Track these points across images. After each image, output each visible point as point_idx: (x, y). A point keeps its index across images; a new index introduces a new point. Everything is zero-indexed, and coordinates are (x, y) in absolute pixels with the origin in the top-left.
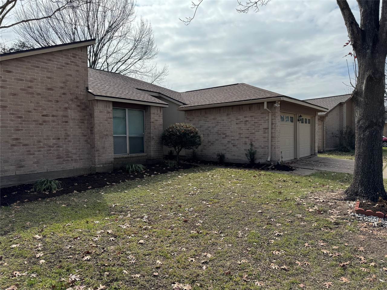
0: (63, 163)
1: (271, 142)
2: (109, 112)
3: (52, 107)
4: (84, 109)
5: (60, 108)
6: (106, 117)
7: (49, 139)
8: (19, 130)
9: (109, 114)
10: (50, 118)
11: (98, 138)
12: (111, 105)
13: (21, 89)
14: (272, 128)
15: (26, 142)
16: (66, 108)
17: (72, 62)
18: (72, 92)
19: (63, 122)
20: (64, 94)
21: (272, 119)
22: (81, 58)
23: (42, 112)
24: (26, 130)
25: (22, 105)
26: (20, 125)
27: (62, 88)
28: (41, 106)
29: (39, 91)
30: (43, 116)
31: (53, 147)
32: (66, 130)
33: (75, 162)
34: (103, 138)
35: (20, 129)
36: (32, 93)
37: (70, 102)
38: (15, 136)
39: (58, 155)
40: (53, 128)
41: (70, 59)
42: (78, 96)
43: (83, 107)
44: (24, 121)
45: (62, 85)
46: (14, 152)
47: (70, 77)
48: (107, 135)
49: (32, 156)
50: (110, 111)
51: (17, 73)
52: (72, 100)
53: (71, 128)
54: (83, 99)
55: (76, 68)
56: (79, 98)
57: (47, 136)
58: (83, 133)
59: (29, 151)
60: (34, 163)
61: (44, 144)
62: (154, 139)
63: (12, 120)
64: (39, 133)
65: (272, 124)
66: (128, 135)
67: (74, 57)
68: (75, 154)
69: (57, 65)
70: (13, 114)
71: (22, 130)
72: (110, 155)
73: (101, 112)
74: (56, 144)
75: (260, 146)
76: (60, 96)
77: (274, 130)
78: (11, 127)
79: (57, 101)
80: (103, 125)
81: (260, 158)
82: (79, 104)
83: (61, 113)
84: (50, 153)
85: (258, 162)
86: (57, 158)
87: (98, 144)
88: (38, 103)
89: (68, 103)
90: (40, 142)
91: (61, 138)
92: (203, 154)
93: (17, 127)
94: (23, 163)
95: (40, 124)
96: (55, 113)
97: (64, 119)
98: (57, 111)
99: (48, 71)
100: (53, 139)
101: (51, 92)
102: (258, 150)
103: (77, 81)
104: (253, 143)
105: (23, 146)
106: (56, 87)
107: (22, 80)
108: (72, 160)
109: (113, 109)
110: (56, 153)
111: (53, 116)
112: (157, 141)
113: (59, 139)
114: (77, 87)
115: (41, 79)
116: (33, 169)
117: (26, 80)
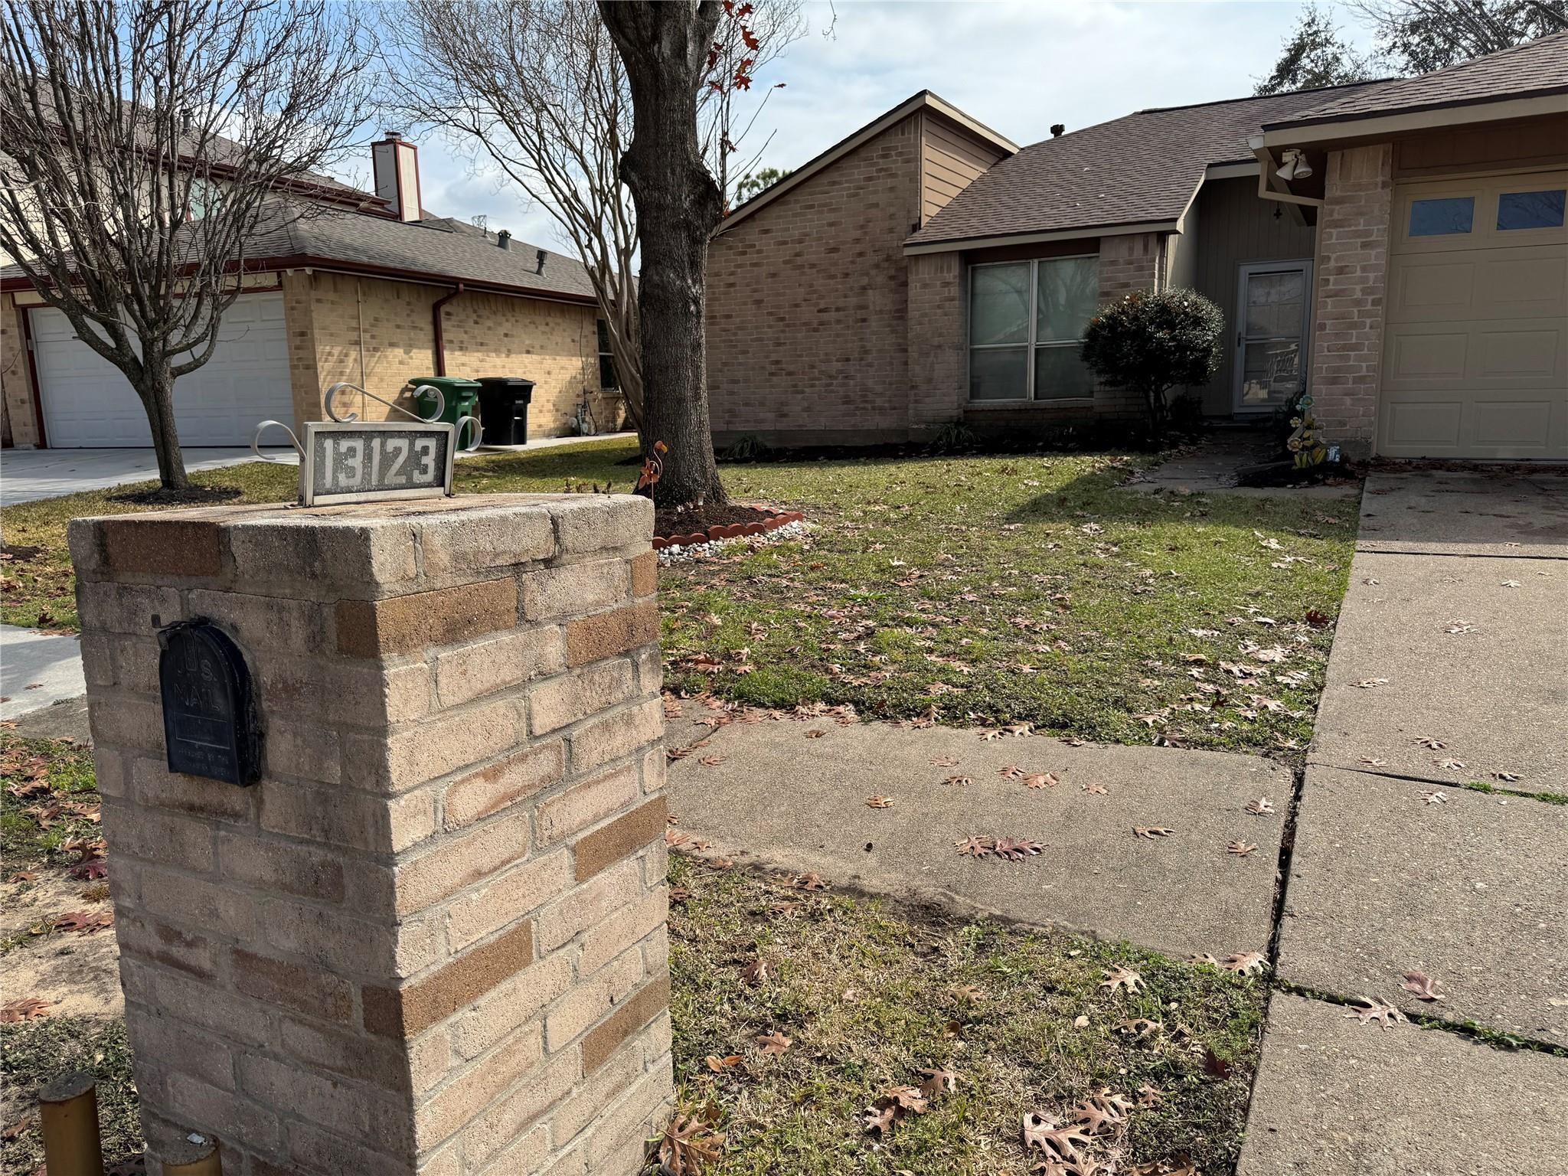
2: (946, 284)
3: (837, 291)
5: (851, 289)
7: (828, 361)
8: (779, 344)
9: (948, 289)
10: (832, 315)
11: (916, 355)
12: (955, 262)
13: (784, 262)
15: (791, 368)
16: (864, 288)
17: (881, 170)
18: (878, 245)
19: (857, 321)
20: (861, 254)
22: (901, 154)
23: (817, 304)
24: (791, 344)
26: (782, 335)
27: (857, 241)
28: (815, 292)
29: (814, 259)
30: (819, 311)
31: (836, 378)
32: (861, 339)
33: (881, 414)
34: (928, 354)
35: (782, 341)
37: (873, 272)
38: (774, 357)
41: (873, 164)
44: (788, 326)
45: (858, 234)
47: (874, 211)
48: (939, 347)
49: (800, 396)
50: (952, 280)
51: (778, 231)
53: (874, 333)
55: (890, 182)
57: (826, 354)
59: (795, 386)
60: (804, 410)
61: (821, 372)
63: (770, 327)
64: (811, 349)
66: (1031, 343)
67: (885, 156)
68: (881, 394)
69: (849, 188)
70: (770, 314)
71: (785, 343)
72: (946, 399)
73: (925, 286)
74: (841, 372)
76: (853, 262)
78: (768, 339)
79: (847, 275)
80: (930, 320)
83: (853, 301)
84: (832, 391)
86: (844, 403)
87: (917, 370)
88: (811, 286)
89: (867, 274)
90: (813, 367)
91: (852, 357)
93: (778, 338)
95: (816, 330)
96: (841, 303)
97: (860, 314)
98: (846, 297)
100: (837, 361)
101: (836, 256)
103: (892, 216)
105: (786, 375)
106: (845, 243)
108: (874, 408)
109: (960, 271)
110: (842, 391)
111: (838, 309)
113: (848, 360)
114: (891, 231)
115: (817, 233)
117: (793, 242)
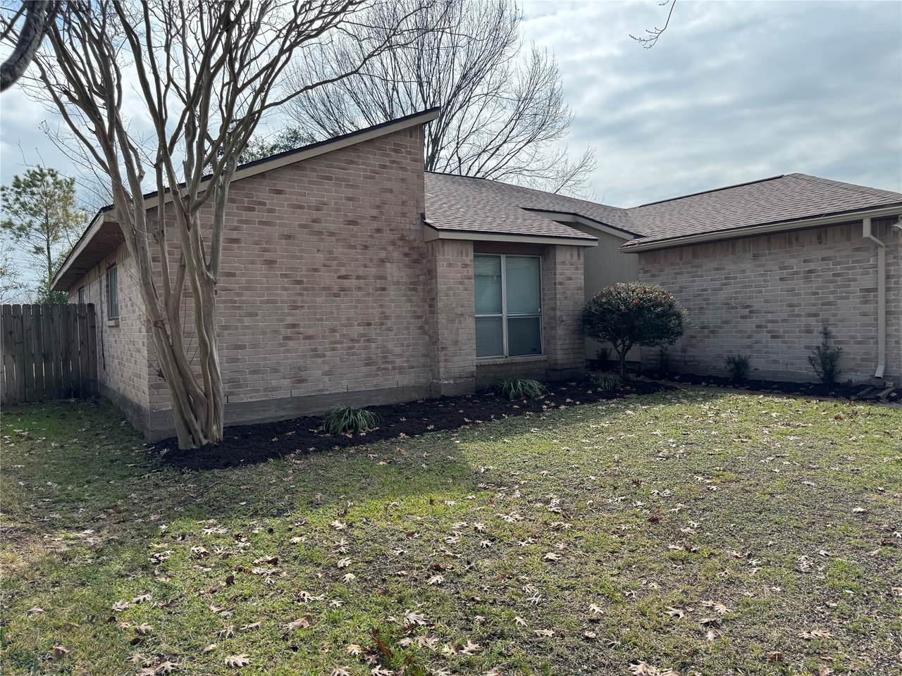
0: (378, 375)
1: (887, 325)
2: (465, 266)
3: (357, 260)
4: (416, 261)
5: (371, 260)
6: (459, 275)
7: (351, 325)
8: (296, 308)
9: (465, 269)
10: (353, 283)
11: (444, 321)
12: (471, 249)
13: (300, 226)
14: (888, 289)
15: (311, 332)
16: (383, 261)
17: (394, 162)
18: (393, 225)
19: (377, 290)
20: (378, 231)
21: (888, 265)
22: (409, 153)
23: (337, 271)
24: (309, 308)
25: (301, 258)
26: (299, 298)
27: (374, 218)
28: (335, 259)
29: (332, 227)
30: (339, 277)
31: (358, 341)
32: (381, 306)
33: (400, 373)
34: (453, 321)
35: (300, 305)
36: (321, 233)
37: (390, 248)
38: (290, 320)
39: (368, 359)
40: (359, 301)
41: (387, 155)
42: (404, 233)
43: (415, 256)
44: (306, 289)
45: (375, 212)
46: (288, 351)
47: (388, 195)
48: (462, 315)
49: (320, 360)
50: (469, 263)
51: (291, 193)
52: (393, 243)
53: (392, 301)
54: (415, 240)
55: (401, 174)
56: (407, 238)
57: (348, 319)
58: (415, 312)
59: (315, 350)
60: (325, 374)
61: (343, 336)
62: (563, 321)
63: (285, 289)
64: (332, 313)
65: (888, 277)
66: (505, 314)
67: (397, 151)
69: (365, 170)
70: (285, 276)
71: (302, 307)
72: (469, 358)
73: (450, 265)
74: (363, 335)
75: (852, 337)
76: (371, 237)
77: (894, 295)
78: (282, 302)
79: (366, 247)
80: (454, 293)
81: (851, 370)
82: (406, 250)
83: (372, 271)
84: (354, 354)
85: (845, 380)
86: (367, 365)
87: (445, 334)
88: (331, 252)
89: (385, 249)
90: (333, 331)
91: (373, 322)
92: (687, 359)
93: (294, 301)
94: (304, 374)
95: (336, 295)
96: (361, 272)
97: (379, 283)
98: (366, 267)
99: (348, 186)
100: (359, 325)
101: (355, 228)
102: (846, 348)
103: (404, 203)
104: (830, 328)
105: (303, 339)
106: (363, 218)
107: (301, 207)
108: (394, 368)
109: (475, 256)
110: (363, 354)
111: (358, 277)
112: (572, 328)
113: (369, 324)
114: (404, 215)
115: (335, 204)
116: (321, 387)
117: (310, 207)
